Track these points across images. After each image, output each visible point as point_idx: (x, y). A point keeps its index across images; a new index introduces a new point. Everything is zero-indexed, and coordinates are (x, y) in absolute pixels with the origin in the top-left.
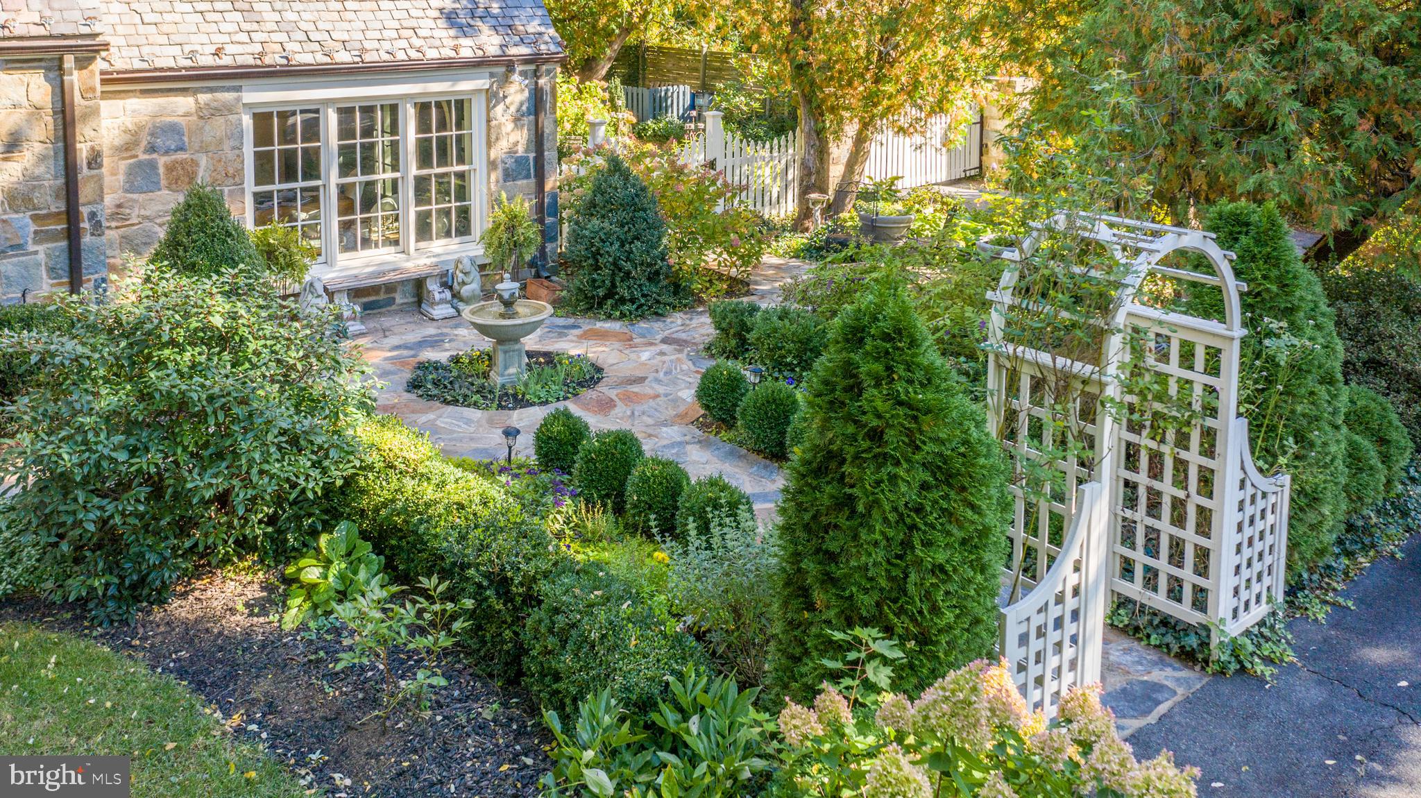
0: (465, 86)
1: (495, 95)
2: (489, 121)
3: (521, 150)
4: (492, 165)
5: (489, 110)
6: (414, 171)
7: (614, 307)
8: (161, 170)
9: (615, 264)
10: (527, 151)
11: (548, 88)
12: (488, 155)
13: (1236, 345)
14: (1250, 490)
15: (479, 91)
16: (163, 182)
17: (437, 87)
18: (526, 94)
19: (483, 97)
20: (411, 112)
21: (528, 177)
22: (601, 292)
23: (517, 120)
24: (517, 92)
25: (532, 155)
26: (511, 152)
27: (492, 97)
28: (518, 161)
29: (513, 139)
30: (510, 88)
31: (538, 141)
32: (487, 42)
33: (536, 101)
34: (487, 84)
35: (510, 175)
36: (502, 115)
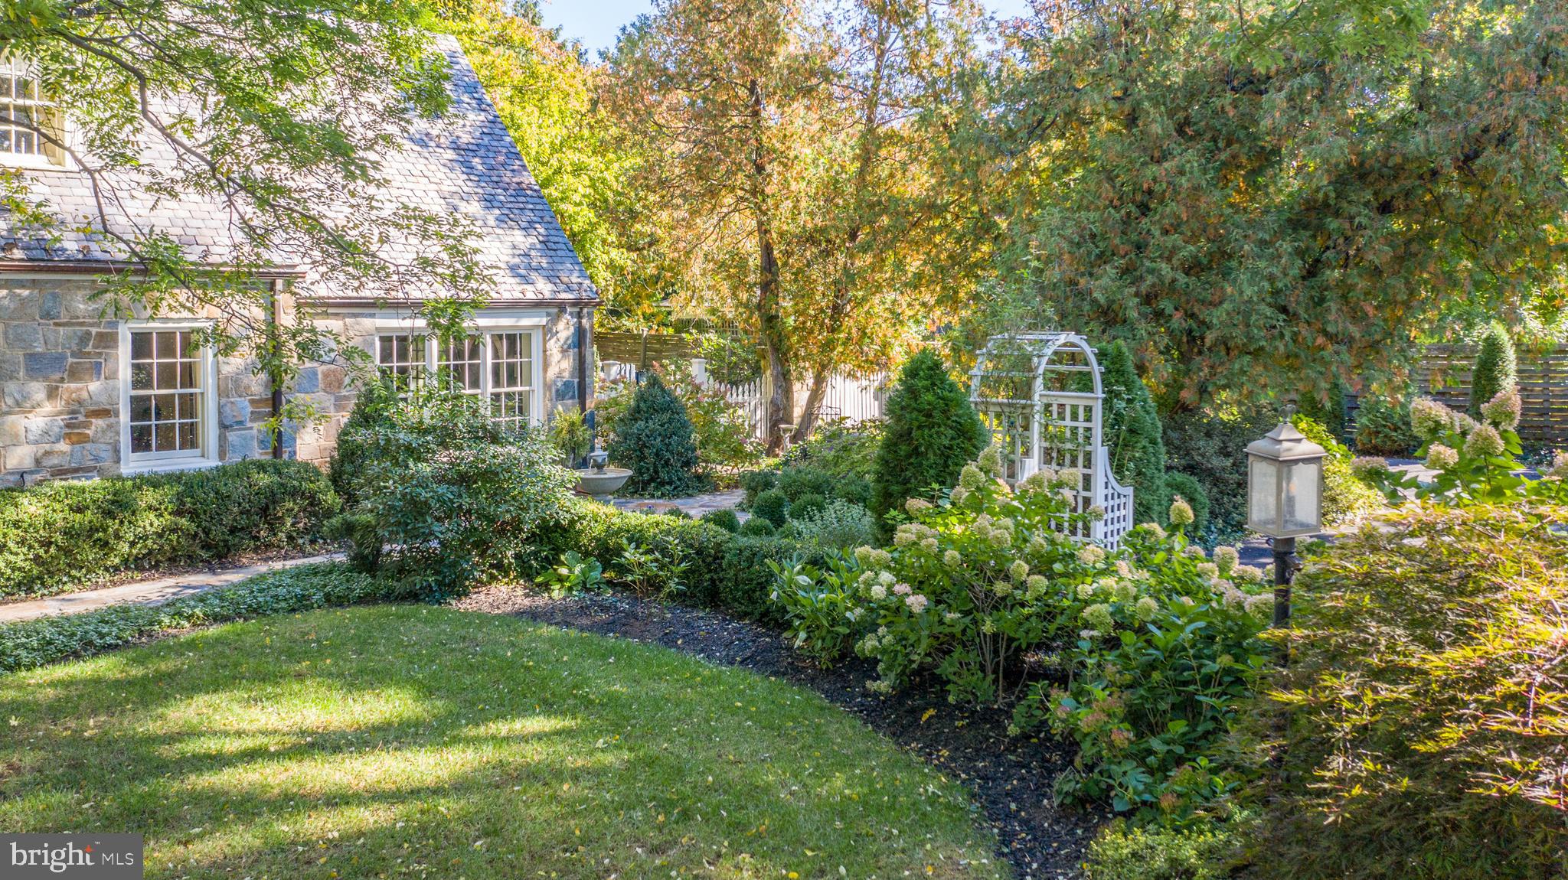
0: (526, 322)
1: (550, 330)
2: (545, 351)
3: (566, 375)
4: (547, 386)
5: (545, 342)
6: (490, 389)
7: (656, 488)
8: (320, 376)
9: (657, 454)
10: (572, 376)
11: (587, 327)
12: (545, 378)
13: (1100, 402)
14: (1111, 491)
15: (538, 326)
16: (321, 385)
17: (506, 322)
18: (572, 329)
19: (540, 332)
20: (488, 340)
21: (573, 397)
22: (646, 477)
23: (564, 351)
24: (565, 329)
25: (576, 380)
26: (559, 376)
27: (547, 331)
28: (566, 384)
29: (562, 366)
30: (561, 325)
31: (581, 369)
32: (543, 288)
33: (580, 337)
34: (544, 321)
35: (560, 395)
36: (554, 347)
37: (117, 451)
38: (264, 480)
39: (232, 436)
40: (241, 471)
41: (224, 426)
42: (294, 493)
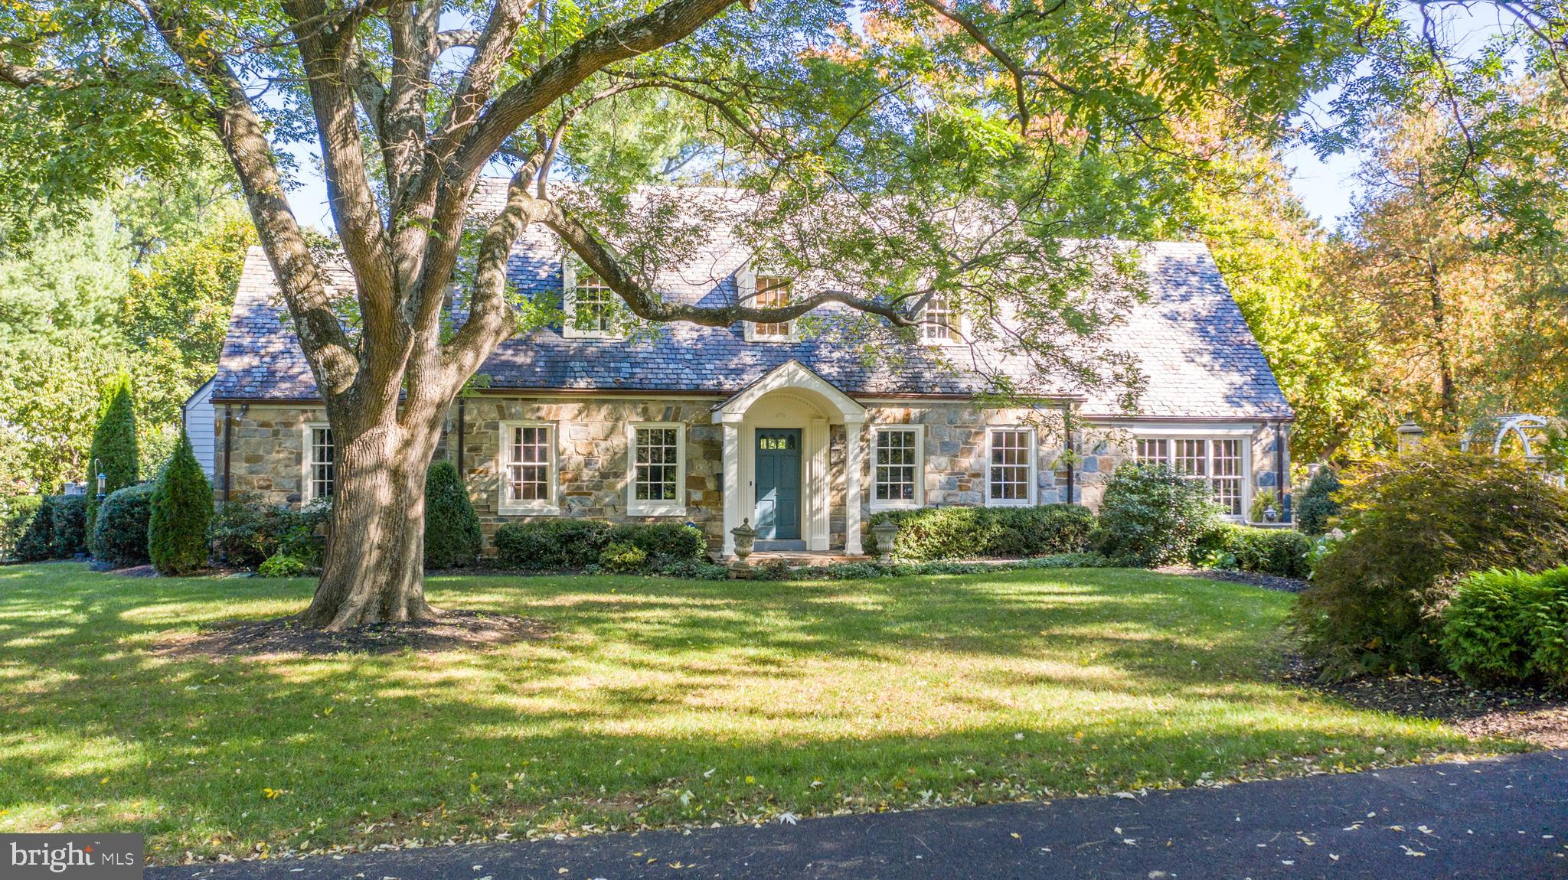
0: (1238, 432)
1: (1256, 438)
2: (1250, 452)
3: (1268, 468)
4: (1254, 476)
5: (1251, 446)
6: (1212, 476)
8: (1098, 462)
10: (1273, 468)
11: (1284, 437)
12: (1252, 470)
15: (1247, 435)
16: (1099, 468)
17: (1224, 432)
18: (1272, 438)
19: (1249, 439)
20: (1211, 444)
21: (1273, 484)
23: (1265, 452)
24: (1267, 436)
25: (1276, 473)
26: (1263, 469)
27: (1254, 438)
28: (1267, 475)
29: (1264, 463)
30: (1263, 435)
31: (1280, 465)
32: (1249, 410)
33: (1279, 445)
34: (1250, 431)
35: (1264, 482)
36: (1258, 449)
37: (983, 496)
38: (1058, 514)
39: (1045, 493)
40: (1047, 509)
41: (1040, 487)
42: (1075, 522)
